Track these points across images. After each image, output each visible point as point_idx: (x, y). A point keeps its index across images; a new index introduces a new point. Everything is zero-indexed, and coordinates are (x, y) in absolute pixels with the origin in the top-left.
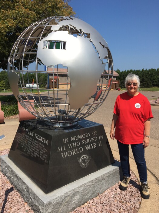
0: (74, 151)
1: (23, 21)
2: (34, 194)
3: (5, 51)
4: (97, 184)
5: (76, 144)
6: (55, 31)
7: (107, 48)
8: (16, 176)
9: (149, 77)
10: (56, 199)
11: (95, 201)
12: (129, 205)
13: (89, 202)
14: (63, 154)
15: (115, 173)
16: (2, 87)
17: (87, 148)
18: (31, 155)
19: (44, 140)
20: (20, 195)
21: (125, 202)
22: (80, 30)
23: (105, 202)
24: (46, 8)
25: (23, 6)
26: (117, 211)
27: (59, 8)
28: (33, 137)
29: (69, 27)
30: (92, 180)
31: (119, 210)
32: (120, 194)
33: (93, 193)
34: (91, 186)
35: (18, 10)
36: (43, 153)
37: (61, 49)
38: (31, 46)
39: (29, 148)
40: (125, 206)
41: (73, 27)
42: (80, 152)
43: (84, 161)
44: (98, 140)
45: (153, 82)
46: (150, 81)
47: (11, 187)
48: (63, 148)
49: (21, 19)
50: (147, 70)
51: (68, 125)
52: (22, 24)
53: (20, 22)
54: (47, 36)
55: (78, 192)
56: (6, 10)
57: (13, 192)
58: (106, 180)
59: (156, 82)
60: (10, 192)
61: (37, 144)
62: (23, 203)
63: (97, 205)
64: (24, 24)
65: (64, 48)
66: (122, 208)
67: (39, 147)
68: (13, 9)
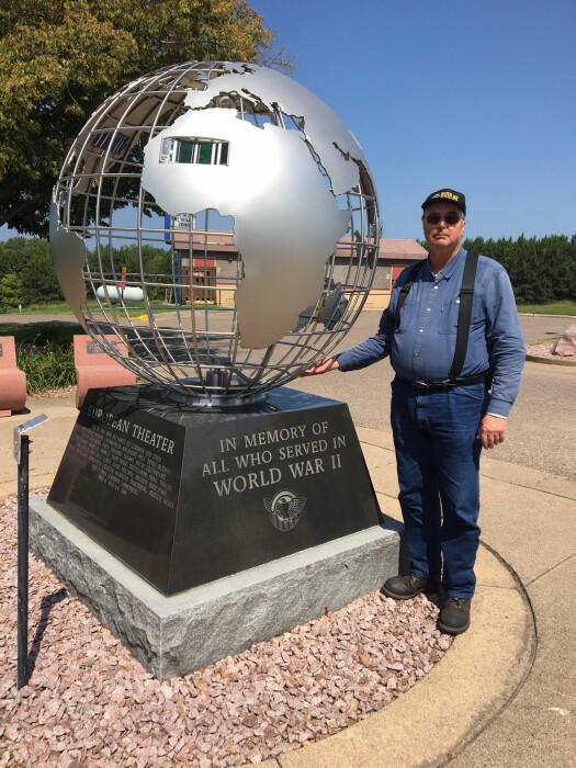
0: (253, 477)
1: (93, 63)
2: (131, 599)
3: (27, 167)
4: (322, 579)
5: (259, 458)
6: (196, 109)
7: (359, 163)
8: (77, 556)
9: (543, 268)
10: (196, 609)
11: (316, 629)
12: (420, 641)
13: (296, 630)
14: (220, 485)
15: (380, 551)
16: (10, 296)
17: (296, 471)
18: (120, 489)
19: (162, 441)
20: (87, 609)
21: (406, 633)
22: (275, 105)
23: (344, 632)
24: (171, 20)
25: (92, 11)
26: (379, 654)
27: (216, 21)
28: (128, 436)
29: (238, 96)
30: (308, 567)
31: (385, 652)
32: (395, 613)
33: (310, 607)
34: (302, 582)
35: (74, 27)
36: (159, 480)
37: (215, 163)
38: (123, 151)
39: (115, 470)
40: (406, 642)
41: (253, 96)
42: (273, 482)
43: (284, 508)
44: (331, 451)
45: (556, 284)
46: (546, 280)
47: (59, 588)
48: (219, 467)
49: (86, 57)
50: (537, 239)
51: (238, 402)
52: (88, 74)
53: (80, 66)
54: (172, 122)
55: (262, 596)
56: (33, 24)
57: (66, 600)
58: (352, 570)
59: (567, 283)
60: (56, 602)
61: (140, 456)
62: (98, 628)
63: (321, 639)
64: (96, 73)
65: (224, 160)
66: (395, 646)
67: (145, 463)
68: (59, 22)
